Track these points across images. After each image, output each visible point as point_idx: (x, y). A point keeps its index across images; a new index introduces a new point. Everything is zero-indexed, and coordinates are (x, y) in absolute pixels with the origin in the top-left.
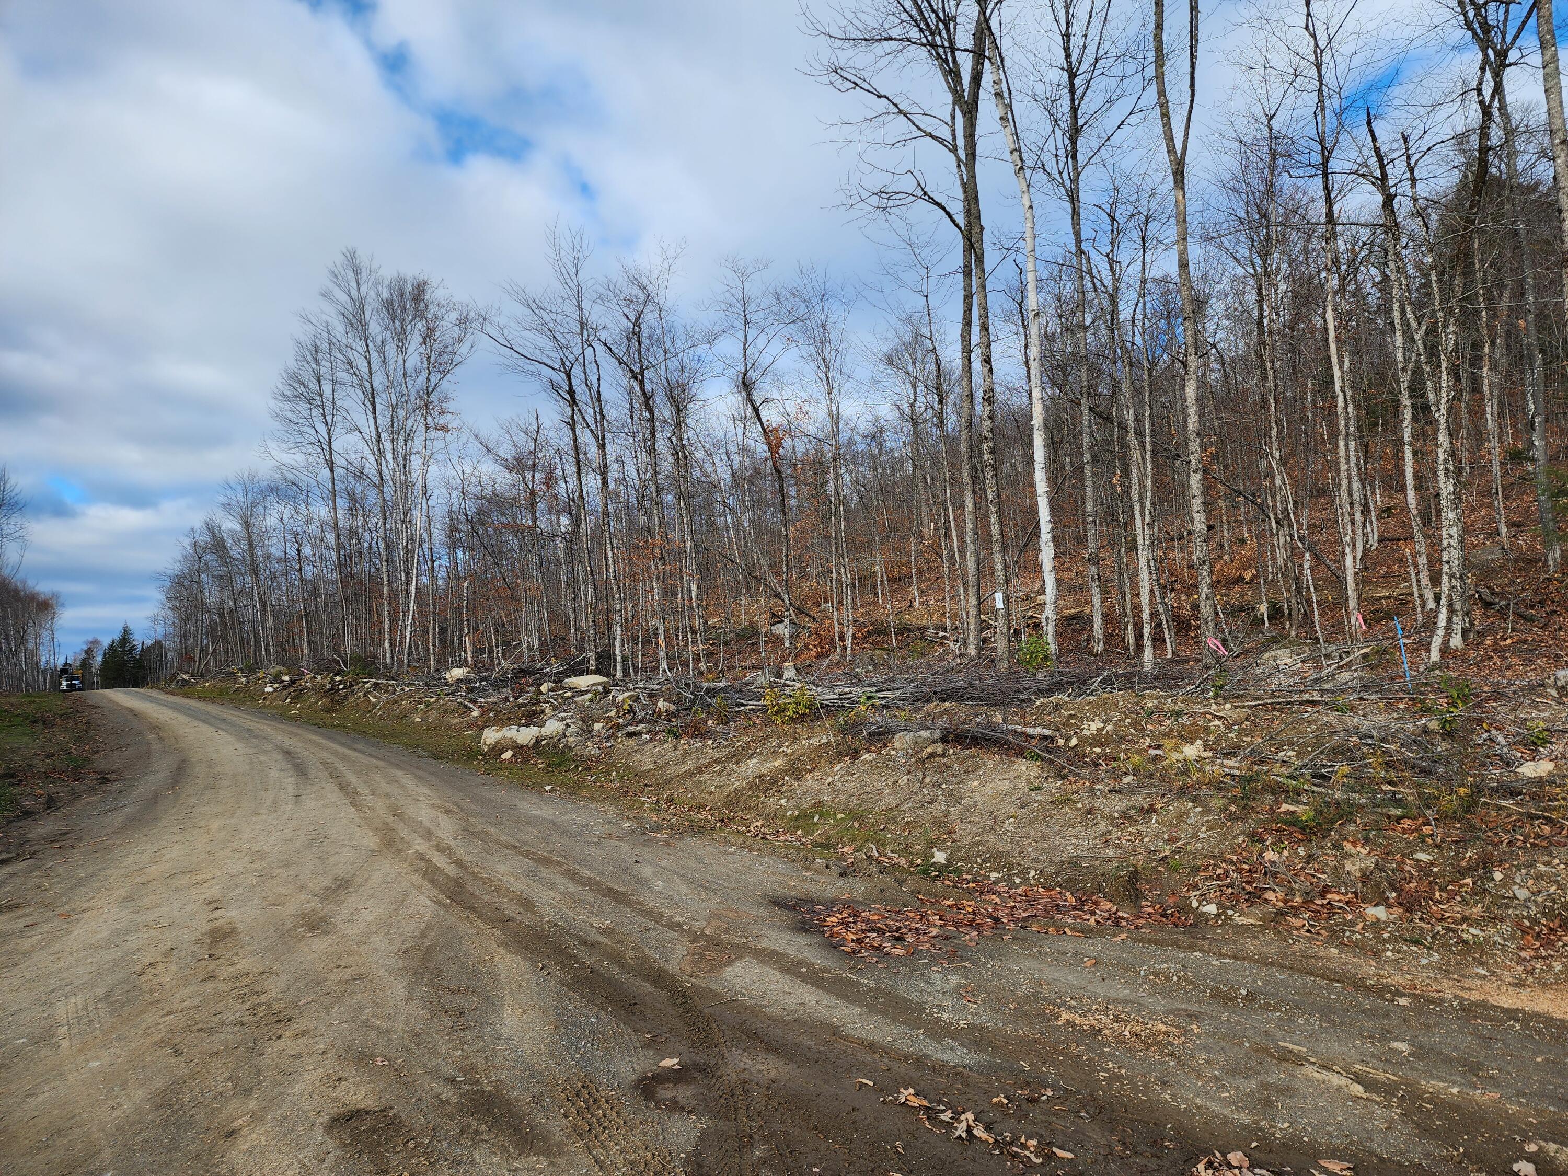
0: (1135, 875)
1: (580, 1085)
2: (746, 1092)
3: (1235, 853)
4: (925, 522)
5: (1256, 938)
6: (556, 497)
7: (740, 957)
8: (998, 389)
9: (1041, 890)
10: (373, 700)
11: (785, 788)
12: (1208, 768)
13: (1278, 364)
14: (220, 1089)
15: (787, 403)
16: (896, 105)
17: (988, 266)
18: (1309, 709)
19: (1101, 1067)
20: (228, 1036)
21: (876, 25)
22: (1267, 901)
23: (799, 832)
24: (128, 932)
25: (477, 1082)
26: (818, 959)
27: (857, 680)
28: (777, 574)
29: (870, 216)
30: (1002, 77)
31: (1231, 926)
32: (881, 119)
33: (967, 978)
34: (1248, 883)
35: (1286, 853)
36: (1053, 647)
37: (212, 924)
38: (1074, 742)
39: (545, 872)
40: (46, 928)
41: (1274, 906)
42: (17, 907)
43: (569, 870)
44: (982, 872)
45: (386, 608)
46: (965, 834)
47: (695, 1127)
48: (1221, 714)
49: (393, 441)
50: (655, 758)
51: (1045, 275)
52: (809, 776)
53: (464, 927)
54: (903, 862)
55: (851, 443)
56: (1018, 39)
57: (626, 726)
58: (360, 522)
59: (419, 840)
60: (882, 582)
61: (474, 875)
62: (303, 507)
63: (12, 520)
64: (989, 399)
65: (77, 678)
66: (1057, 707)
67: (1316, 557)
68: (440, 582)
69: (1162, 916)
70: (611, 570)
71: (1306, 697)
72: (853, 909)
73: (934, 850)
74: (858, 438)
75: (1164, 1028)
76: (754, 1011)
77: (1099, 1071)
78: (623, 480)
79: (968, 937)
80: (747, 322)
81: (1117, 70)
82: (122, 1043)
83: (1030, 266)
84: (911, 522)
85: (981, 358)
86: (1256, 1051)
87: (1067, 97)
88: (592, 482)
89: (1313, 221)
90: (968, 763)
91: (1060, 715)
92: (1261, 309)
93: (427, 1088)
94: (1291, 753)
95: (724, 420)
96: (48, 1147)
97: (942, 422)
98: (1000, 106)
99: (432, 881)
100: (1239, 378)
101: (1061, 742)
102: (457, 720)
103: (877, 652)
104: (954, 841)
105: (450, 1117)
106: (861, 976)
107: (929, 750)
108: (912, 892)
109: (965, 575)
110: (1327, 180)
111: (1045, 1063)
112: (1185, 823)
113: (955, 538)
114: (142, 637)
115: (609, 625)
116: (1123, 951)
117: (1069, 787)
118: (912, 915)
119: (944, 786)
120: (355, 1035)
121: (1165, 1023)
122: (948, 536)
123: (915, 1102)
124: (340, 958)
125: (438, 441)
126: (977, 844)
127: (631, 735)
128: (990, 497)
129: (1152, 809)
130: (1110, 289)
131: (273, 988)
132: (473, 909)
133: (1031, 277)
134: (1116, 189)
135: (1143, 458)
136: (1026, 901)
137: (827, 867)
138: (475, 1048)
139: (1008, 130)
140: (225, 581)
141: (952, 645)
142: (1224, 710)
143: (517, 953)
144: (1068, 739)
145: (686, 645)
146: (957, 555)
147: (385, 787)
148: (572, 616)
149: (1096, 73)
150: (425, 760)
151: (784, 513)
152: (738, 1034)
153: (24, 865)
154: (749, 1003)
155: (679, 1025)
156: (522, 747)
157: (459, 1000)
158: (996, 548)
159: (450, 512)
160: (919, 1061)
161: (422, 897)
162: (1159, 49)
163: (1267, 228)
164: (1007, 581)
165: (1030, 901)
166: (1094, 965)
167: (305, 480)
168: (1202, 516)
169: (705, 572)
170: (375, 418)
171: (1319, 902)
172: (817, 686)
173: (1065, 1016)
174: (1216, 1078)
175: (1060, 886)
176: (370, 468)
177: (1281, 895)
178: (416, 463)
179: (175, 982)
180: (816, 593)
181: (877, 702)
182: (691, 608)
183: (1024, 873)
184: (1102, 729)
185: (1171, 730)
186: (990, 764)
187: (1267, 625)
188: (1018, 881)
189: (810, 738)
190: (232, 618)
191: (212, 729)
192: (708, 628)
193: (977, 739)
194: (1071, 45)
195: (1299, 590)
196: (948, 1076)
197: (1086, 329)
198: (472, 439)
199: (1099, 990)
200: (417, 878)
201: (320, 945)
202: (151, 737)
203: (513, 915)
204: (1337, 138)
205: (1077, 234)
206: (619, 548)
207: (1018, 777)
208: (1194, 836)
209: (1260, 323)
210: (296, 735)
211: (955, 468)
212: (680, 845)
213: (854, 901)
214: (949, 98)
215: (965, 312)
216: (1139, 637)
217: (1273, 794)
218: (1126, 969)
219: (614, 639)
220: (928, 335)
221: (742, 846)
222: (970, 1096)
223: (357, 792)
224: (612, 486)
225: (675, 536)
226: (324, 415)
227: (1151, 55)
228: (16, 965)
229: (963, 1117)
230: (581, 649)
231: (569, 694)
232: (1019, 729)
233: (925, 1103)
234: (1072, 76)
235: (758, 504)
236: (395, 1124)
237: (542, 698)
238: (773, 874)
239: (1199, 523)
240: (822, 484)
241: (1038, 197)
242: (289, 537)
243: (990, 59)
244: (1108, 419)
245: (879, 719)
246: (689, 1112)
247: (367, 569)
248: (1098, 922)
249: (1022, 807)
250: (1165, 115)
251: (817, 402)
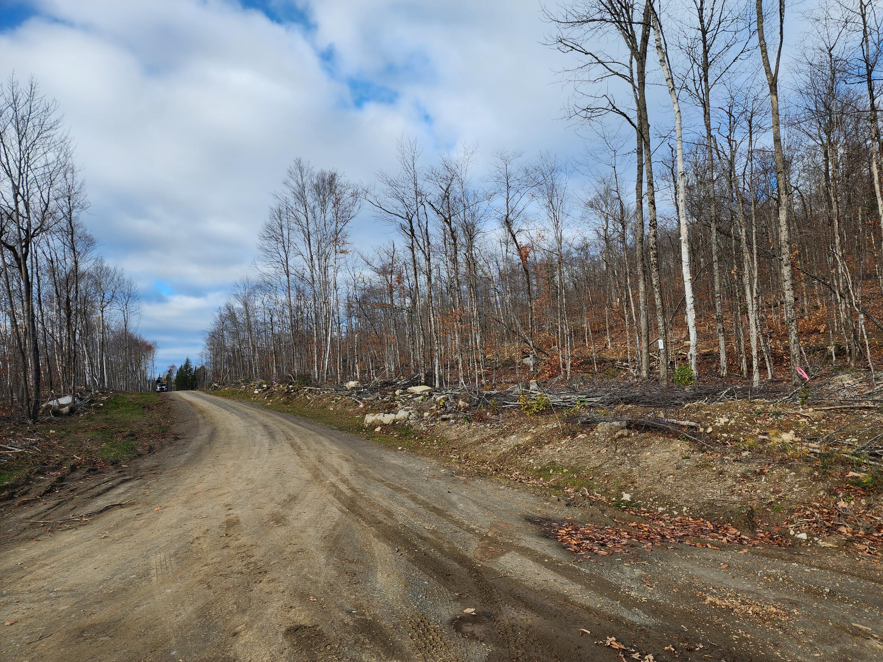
0: (751, 513)
1: (419, 620)
2: (514, 631)
3: (818, 502)
4: (614, 298)
5: (834, 556)
6: (403, 288)
7: (508, 551)
8: (658, 219)
9: (690, 519)
10: (308, 398)
11: (532, 453)
12: (798, 448)
13: (839, 199)
14: (230, 609)
15: (531, 232)
16: (596, 58)
17: (652, 148)
18: (866, 412)
19: (734, 632)
20: (235, 579)
21: (585, 14)
22: (840, 533)
23: (541, 479)
24: (186, 520)
25: (363, 614)
26: (555, 554)
27: (574, 391)
28: (525, 329)
29: (581, 123)
30: (661, 37)
31: (816, 547)
32: (588, 66)
33: (645, 571)
34: (827, 520)
35: (852, 503)
36: (695, 372)
37: (228, 518)
38: (710, 430)
39: (399, 496)
40: (147, 516)
41: (846, 536)
42: (134, 504)
43: (412, 495)
44: (653, 507)
45: (316, 349)
46: (642, 484)
47: (485, 650)
48: (806, 414)
49: (319, 260)
50: (458, 433)
51: (687, 151)
52: (546, 447)
53: (356, 526)
54: (604, 499)
55: (569, 253)
56: (670, 14)
57: (441, 414)
58: (302, 303)
59: (332, 476)
60: (588, 333)
61: (361, 496)
62: (274, 296)
63: (134, 305)
64: (654, 225)
65: (164, 385)
66: (698, 408)
67: (867, 317)
68: (343, 335)
69: (770, 539)
70: (433, 327)
71: (863, 404)
72: (574, 525)
73: (623, 493)
74: (573, 250)
75: (775, 611)
76: (517, 583)
77: (732, 635)
78: (439, 278)
79: (645, 546)
80: (509, 187)
81: (732, 28)
82: (183, 580)
83: (679, 146)
84: (605, 298)
85: (648, 201)
86: (837, 628)
87: (701, 45)
88: (422, 279)
89: (861, 110)
90: (644, 441)
91: (701, 413)
92: (827, 165)
93: (337, 615)
94: (854, 440)
95: (495, 242)
96: (144, 635)
97: (624, 240)
98: (660, 53)
99: (339, 499)
100: (813, 208)
101: (702, 430)
102: (352, 410)
103: (585, 375)
104: (635, 488)
105: (349, 633)
106: (580, 566)
107: (619, 433)
108: (610, 517)
109: (639, 328)
110: (871, 84)
111: (697, 627)
112: (784, 482)
113: (633, 308)
114: (195, 365)
115: (432, 359)
116: (746, 560)
117: (707, 457)
118: (610, 531)
119: (628, 455)
120: (299, 583)
121: (775, 607)
122: (628, 306)
123: (616, 646)
124: (291, 539)
125: (342, 259)
126: (650, 490)
127: (444, 420)
128: (654, 283)
129: (762, 473)
130: (729, 157)
131: (258, 554)
132: (360, 515)
133: (679, 152)
134: (732, 98)
135: (752, 258)
136: (681, 526)
137: (559, 500)
138: (362, 594)
139: (665, 68)
140: (235, 335)
141: (631, 371)
142: (808, 412)
143: (384, 541)
144: (706, 428)
145: (474, 369)
146: (634, 317)
147: (314, 446)
148: (412, 353)
149: (720, 30)
150: (335, 431)
151: (529, 294)
152: (509, 597)
153: (137, 482)
154: (515, 578)
155: (475, 589)
156: (386, 425)
157: (353, 567)
158: (659, 313)
159: (348, 297)
160: (618, 620)
161: (334, 508)
162: (760, 13)
163: (830, 116)
164: (666, 332)
165: (684, 526)
166: (727, 568)
167: (275, 282)
168: (791, 293)
169: (484, 328)
170: (310, 248)
171: (876, 535)
172: (550, 394)
173: (709, 599)
174: (811, 644)
175: (703, 517)
176: (308, 274)
177: (850, 529)
178: (331, 271)
179: (209, 548)
180: (548, 340)
181: (587, 404)
182: (476, 349)
183: (679, 508)
184: (728, 422)
185: (773, 424)
186: (657, 442)
187: (834, 359)
188: (676, 513)
189: (546, 424)
190: (238, 354)
191: (229, 413)
192: (486, 360)
193: (649, 427)
194: (704, 15)
195: (856, 337)
196: (636, 631)
197: (714, 182)
198: (359, 257)
199: (731, 584)
200: (331, 497)
201: (281, 531)
202: (199, 416)
203: (381, 519)
204: (876, 58)
205: (708, 126)
206: (437, 316)
207: (675, 450)
208: (791, 490)
209: (827, 174)
210: (270, 416)
211: (633, 266)
212: (473, 483)
213: (575, 521)
214: (629, 51)
215: (638, 175)
216: (750, 366)
217: (842, 465)
218: (748, 572)
219: (435, 366)
220: (615, 189)
221: (508, 486)
222: (650, 644)
223: (300, 448)
224: (433, 281)
225: (467, 308)
226: (284, 247)
227: (755, 17)
228: (132, 535)
229: (646, 657)
230: (417, 371)
231: (410, 396)
232: (675, 421)
233: (623, 647)
234: (704, 32)
235: (514, 290)
236: (320, 635)
237: (396, 398)
238: (526, 503)
239: (789, 296)
240: (551, 278)
241: (683, 105)
242: (267, 311)
243: (653, 27)
244: (729, 235)
245: (588, 414)
246: (481, 641)
247: (306, 328)
248: (728, 541)
249: (678, 469)
250: (764, 51)
251: (548, 231)
